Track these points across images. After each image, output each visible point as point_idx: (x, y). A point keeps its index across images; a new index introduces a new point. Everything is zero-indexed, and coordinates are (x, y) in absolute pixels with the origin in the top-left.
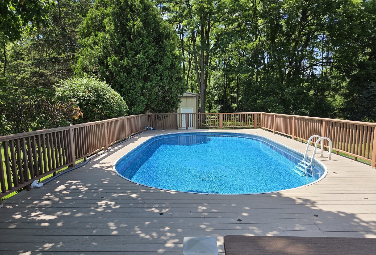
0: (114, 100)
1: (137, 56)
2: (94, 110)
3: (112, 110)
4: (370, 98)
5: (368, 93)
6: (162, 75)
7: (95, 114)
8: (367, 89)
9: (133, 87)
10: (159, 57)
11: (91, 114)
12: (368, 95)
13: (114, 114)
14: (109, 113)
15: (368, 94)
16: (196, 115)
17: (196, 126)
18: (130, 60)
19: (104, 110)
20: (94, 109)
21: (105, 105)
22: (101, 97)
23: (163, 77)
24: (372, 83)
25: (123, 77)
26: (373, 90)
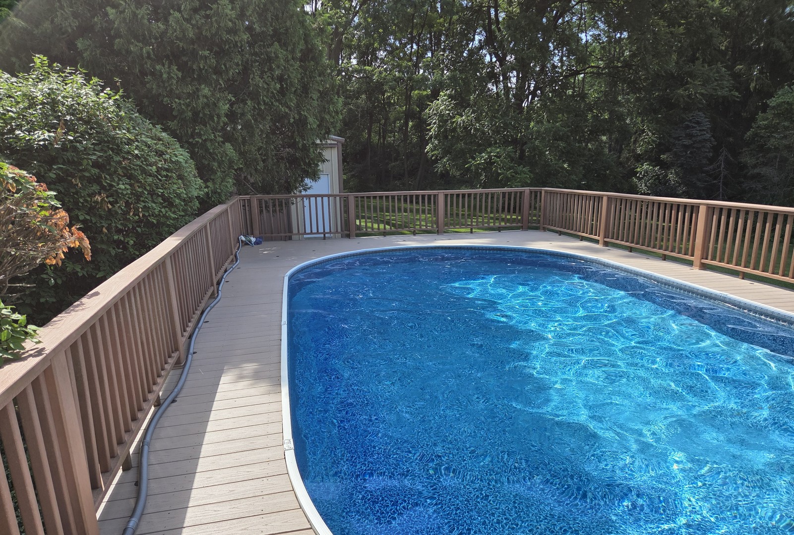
0: (165, 160)
1: (211, 9)
2: (96, 202)
3: (165, 199)
4: (694, 148)
5: (690, 136)
6: (286, 77)
7: (101, 217)
8: (688, 127)
9: (205, 115)
10: (270, 20)
11: (88, 217)
12: (691, 142)
13: (174, 213)
14: (156, 212)
15: (690, 139)
16: (338, 198)
17: (339, 230)
18: (188, 21)
19: (138, 201)
20: (98, 198)
21: (138, 181)
22: (118, 151)
23: (287, 85)
24: (697, 115)
25: (170, 78)
26: (700, 130)
